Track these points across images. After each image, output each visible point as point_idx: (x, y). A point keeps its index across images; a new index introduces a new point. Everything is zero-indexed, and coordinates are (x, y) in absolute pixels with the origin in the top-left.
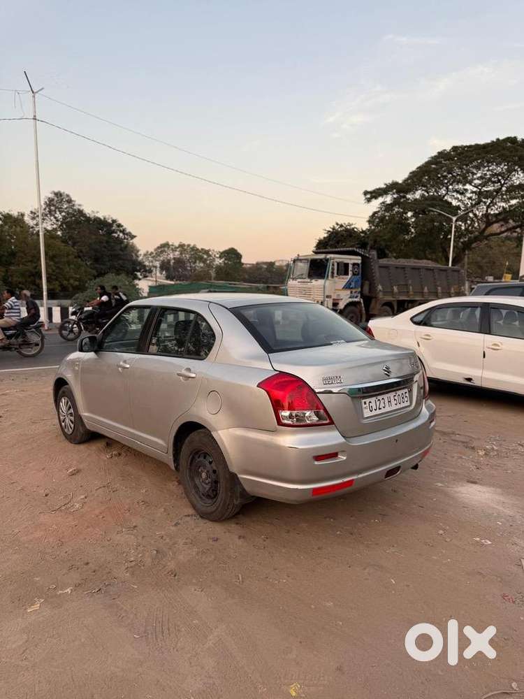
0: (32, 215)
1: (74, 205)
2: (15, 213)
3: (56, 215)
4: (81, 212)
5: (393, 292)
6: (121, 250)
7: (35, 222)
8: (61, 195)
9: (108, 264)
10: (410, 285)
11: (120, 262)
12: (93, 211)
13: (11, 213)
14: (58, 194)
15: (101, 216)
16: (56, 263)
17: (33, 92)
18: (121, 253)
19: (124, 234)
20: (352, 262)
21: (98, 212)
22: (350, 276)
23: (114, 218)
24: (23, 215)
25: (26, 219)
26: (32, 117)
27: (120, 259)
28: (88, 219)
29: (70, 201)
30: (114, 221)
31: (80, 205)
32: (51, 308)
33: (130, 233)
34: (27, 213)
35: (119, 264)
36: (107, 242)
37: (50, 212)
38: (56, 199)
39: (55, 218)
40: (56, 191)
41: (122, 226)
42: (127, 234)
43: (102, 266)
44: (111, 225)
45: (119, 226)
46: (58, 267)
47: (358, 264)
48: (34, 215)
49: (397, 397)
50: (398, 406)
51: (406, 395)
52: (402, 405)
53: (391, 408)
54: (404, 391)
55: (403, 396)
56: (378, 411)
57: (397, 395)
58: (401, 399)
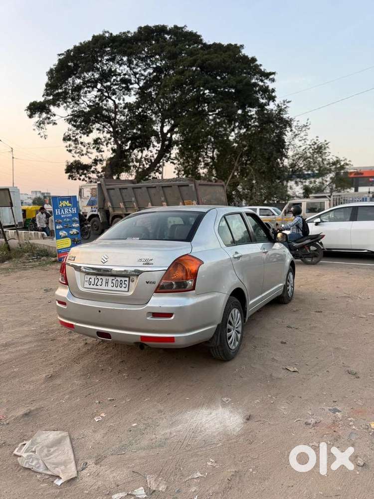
10: (134, 201)
20: (92, 187)
47: (95, 189)
49: (114, 282)
50: (114, 288)
51: (125, 282)
52: (119, 288)
53: (106, 288)
54: (123, 279)
55: (121, 282)
56: (95, 287)
57: (115, 280)
58: (119, 284)
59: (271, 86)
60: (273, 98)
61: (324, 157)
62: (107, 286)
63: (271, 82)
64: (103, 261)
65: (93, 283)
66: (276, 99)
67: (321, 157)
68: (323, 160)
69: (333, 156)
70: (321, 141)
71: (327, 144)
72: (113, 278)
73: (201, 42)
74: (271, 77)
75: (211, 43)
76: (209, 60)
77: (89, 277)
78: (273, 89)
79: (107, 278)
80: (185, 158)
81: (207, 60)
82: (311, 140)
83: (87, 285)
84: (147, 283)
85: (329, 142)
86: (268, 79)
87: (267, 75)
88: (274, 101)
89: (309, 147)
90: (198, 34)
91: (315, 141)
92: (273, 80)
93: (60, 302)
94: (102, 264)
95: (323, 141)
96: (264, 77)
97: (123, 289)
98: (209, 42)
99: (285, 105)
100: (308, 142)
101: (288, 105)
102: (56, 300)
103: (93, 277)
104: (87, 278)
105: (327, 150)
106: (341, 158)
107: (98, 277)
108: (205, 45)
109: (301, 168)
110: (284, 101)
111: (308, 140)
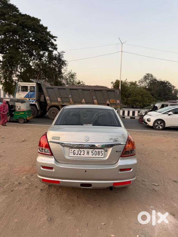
0: (139, 82)
1: (153, 77)
2: (134, 82)
3: (147, 81)
4: (155, 80)
5: (58, 101)
6: (169, 92)
7: (140, 84)
8: (149, 74)
9: (163, 97)
10: (70, 98)
11: (168, 96)
12: (160, 79)
13: (133, 81)
14: (148, 74)
15: (163, 80)
16: (142, 97)
17: (122, 43)
18: (168, 93)
19: (171, 86)
20: (30, 85)
21: (161, 79)
22: (28, 92)
23: (168, 81)
24: (136, 82)
25: (137, 83)
26: (121, 51)
27: (168, 95)
28: (158, 82)
29: (152, 76)
30: (167, 82)
31: (155, 77)
32: (124, 111)
33: (173, 86)
34: (138, 81)
35: (167, 97)
36: (163, 89)
37: (145, 80)
38: (147, 76)
39: (146, 82)
40: (147, 73)
41: (170, 83)
42: (172, 86)
43: (160, 98)
44: (166, 83)
45: (169, 83)
46: (143, 98)
47: (34, 87)
48: (140, 82)
49: (94, 152)
50: (94, 156)
51: (102, 152)
52: (97, 156)
53: (88, 156)
54: (100, 150)
55: (99, 152)
56: (79, 156)
57: (94, 151)
58: (97, 153)
59: (55, 43)
60: (56, 49)
61: (74, 80)
62: (89, 155)
63: (54, 41)
64: (85, 140)
65: (77, 153)
66: (57, 49)
67: (73, 79)
68: (73, 81)
69: (78, 80)
70: (73, 72)
71: (75, 74)
72: (93, 150)
73: (18, 11)
74: (55, 38)
75: (24, 14)
76: (26, 23)
77: (73, 150)
78: (56, 44)
79: (88, 150)
80: (4, 70)
81: (25, 22)
82: (69, 71)
83: (71, 155)
84: (116, 152)
85: (76, 73)
86: (53, 39)
87: (53, 37)
88: (56, 50)
89: (68, 74)
90: (17, 7)
91: (70, 72)
92: (55, 40)
93: (44, 167)
94: (86, 142)
95: (74, 72)
96: (51, 37)
97: (100, 156)
98: (22, 13)
99: (62, 53)
100: (68, 72)
101: (64, 53)
102: (41, 166)
103: (77, 150)
104: (71, 150)
105: (76, 77)
106: (81, 81)
107: (81, 150)
108: (20, 14)
109: (64, 83)
110: (62, 52)
111: (67, 71)
